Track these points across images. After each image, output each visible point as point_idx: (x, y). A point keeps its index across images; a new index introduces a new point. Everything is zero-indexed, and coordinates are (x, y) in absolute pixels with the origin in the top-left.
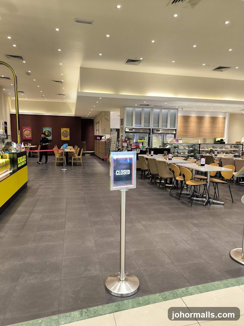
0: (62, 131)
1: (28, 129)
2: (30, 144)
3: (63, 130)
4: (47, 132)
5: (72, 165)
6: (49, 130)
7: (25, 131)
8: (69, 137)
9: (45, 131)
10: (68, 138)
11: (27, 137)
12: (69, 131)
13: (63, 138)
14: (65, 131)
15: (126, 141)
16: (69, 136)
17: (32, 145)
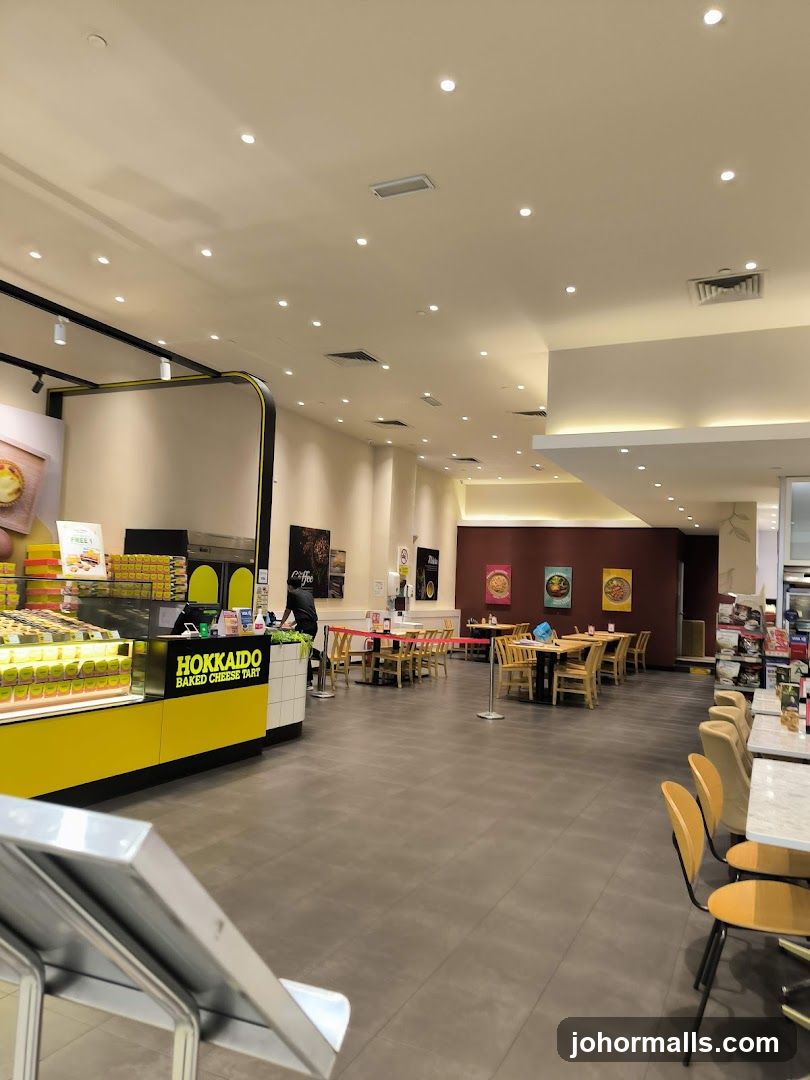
0: (606, 579)
1: (497, 571)
2: (494, 619)
3: (609, 575)
4: (556, 580)
5: (554, 702)
6: (565, 576)
7: (491, 578)
8: (629, 600)
9: (551, 578)
10: (625, 605)
11: (497, 596)
12: (630, 582)
13: (608, 604)
14: (616, 577)
15: (739, 623)
16: (630, 597)
17: (499, 622)
